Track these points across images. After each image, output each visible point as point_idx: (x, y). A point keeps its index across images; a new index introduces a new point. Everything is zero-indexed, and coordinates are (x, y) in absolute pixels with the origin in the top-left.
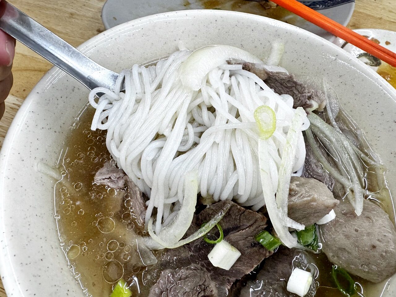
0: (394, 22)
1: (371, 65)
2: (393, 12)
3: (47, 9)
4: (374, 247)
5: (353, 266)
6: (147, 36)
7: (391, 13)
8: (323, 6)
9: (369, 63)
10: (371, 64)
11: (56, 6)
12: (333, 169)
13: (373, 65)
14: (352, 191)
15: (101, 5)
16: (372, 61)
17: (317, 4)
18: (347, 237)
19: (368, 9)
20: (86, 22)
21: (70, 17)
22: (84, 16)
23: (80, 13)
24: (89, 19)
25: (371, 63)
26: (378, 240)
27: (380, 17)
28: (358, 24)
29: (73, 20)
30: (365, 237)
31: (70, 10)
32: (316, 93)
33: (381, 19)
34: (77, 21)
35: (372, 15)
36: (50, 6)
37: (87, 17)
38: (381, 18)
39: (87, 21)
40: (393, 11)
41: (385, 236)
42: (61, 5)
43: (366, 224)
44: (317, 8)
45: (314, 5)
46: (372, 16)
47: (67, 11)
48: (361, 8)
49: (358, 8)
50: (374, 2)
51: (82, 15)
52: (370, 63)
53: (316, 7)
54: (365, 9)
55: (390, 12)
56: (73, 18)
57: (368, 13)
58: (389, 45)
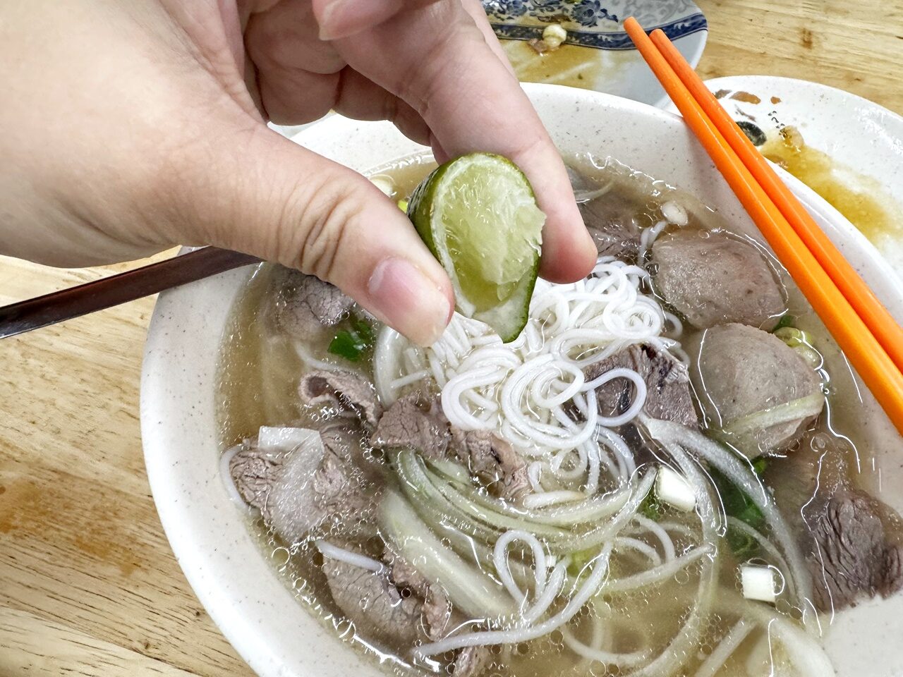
0: (789, 59)
2: (786, 40)
7: (784, 43)
19: (737, 37)
27: (762, 52)
35: (746, 48)
38: (764, 53)
40: (788, 38)
46: (747, 51)
48: (723, 37)
49: (718, 39)
50: (748, 24)
54: (731, 39)
55: (780, 40)
57: (738, 45)
58: (778, 105)
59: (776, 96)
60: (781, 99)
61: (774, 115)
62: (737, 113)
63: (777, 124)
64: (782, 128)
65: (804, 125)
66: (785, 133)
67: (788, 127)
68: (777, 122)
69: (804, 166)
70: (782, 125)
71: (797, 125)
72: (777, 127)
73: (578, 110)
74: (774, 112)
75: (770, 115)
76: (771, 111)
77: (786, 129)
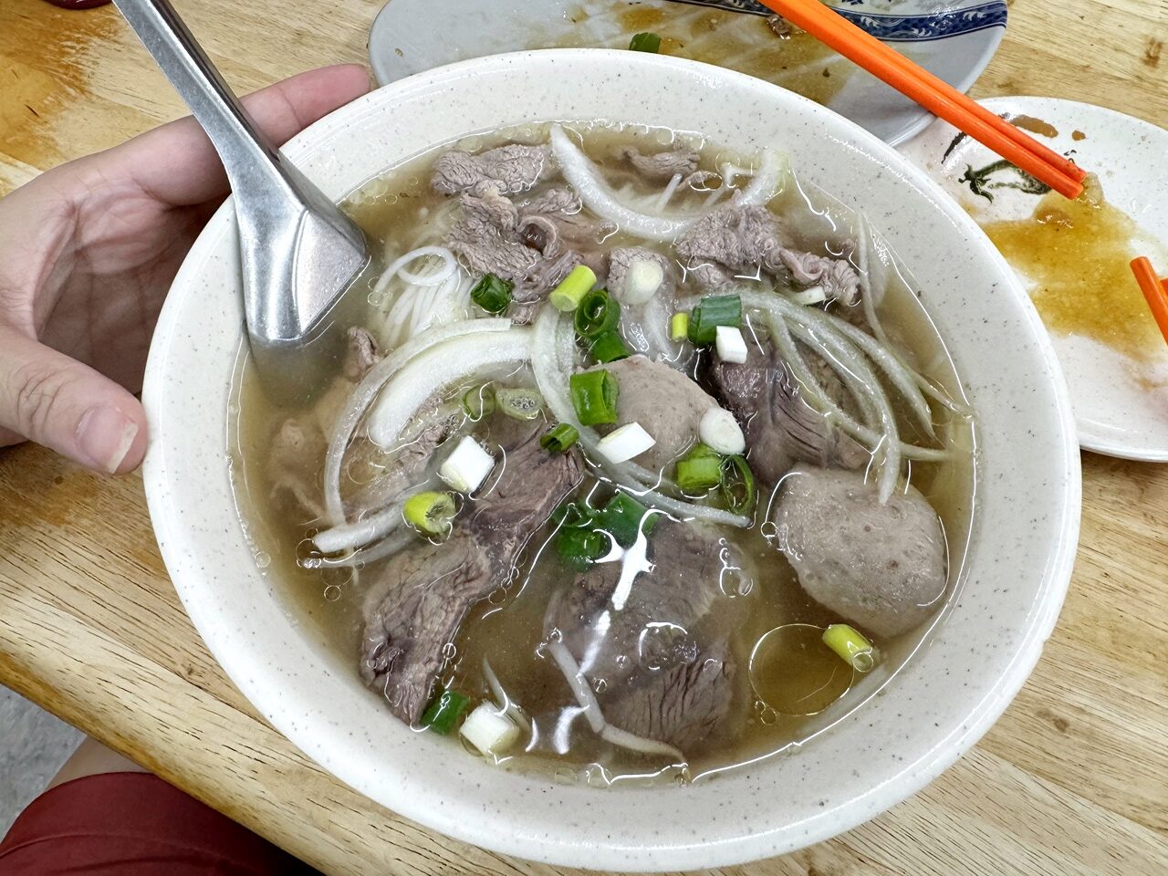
0: (1121, 79)
1: (1026, 191)
2: (1124, 52)
3: (243, 19)
4: (895, 564)
5: (845, 599)
6: (462, 104)
7: (1119, 55)
8: (927, 32)
9: (1022, 186)
10: (1024, 189)
11: (263, 14)
13: (1033, 189)
15: (370, 12)
16: (1031, 181)
17: (915, 26)
18: (847, 539)
19: (1057, 40)
20: (332, 55)
21: (295, 42)
22: (329, 39)
23: (318, 32)
24: (340, 48)
25: (1028, 184)
26: (906, 553)
27: (1085, 64)
28: (1018, 82)
29: (302, 50)
30: (881, 544)
31: (295, 25)
33: (1085, 68)
34: (311, 51)
35: (1064, 56)
36: (248, 11)
37: (335, 43)
38: (1088, 67)
39: (334, 52)
41: (920, 547)
42: (276, 10)
43: (888, 519)
44: (912, 36)
45: (906, 28)
46: (1064, 62)
47: (289, 27)
48: (1037, 37)
49: (1030, 38)
50: (1077, 22)
51: (324, 37)
52: (1025, 185)
53: (910, 33)
54: (1048, 40)
55: (1116, 50)
56: (302, 44)
57: (1055, 51)
58: (1082, 142)
59: (1081, 130)
60: (1087, 136)
61: (1071, 156)
65: (1109, 173)
67: (1089, 173)
71: (1100, 171)
73: (879, 177)
74: (1073, 151)
75: (1066, 154)
76: (1069, 150)
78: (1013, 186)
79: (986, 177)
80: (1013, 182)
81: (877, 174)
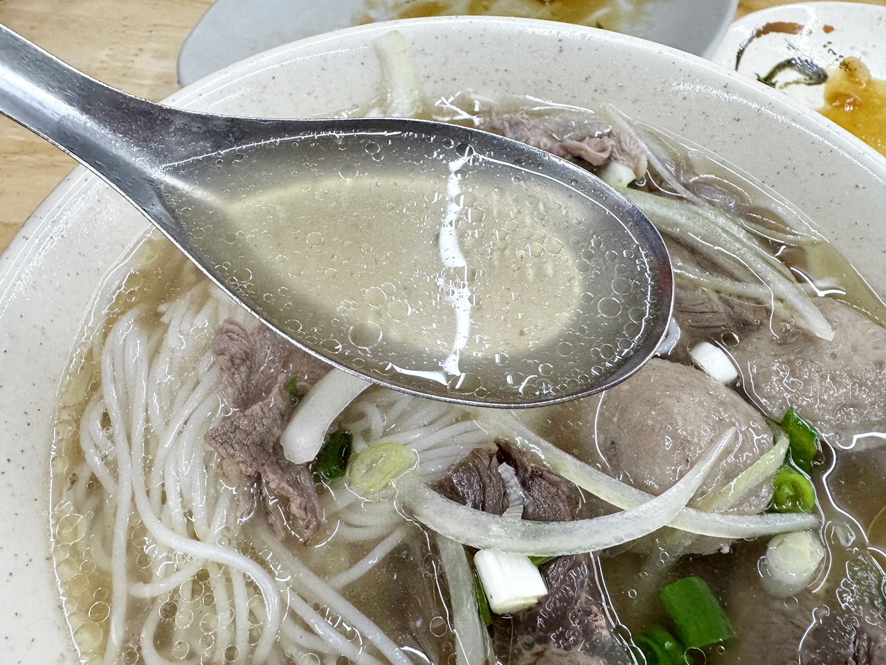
1: (809, 84)
9: (804, 81)
10: (807, 82)
12: (720, 279)
13: (812, 81)
14: (780, 300)
16: (808, 75)
25: (807, 78)
32: (618, 145)
52: (806, 80)
58: (833, 33)
59: (829, 24)
60: (834, 28)
61: (830, 47)
62: (789, 48)
63: (835, 57)
64: (841, 60)
65: (864, 53)
66: (845, 65)
67: (849, 58)
68: (835, 54)
69: (877, 101)
70: (841, 56)
71: (857, 54)
72: (837, 60)
74: (830, 43)
75: (825, 46)
76: (825, 43)
77: (847, 61)
78: (797, 82)
79: (773, 81)
80: (796, 79)
81: (558, 49)
